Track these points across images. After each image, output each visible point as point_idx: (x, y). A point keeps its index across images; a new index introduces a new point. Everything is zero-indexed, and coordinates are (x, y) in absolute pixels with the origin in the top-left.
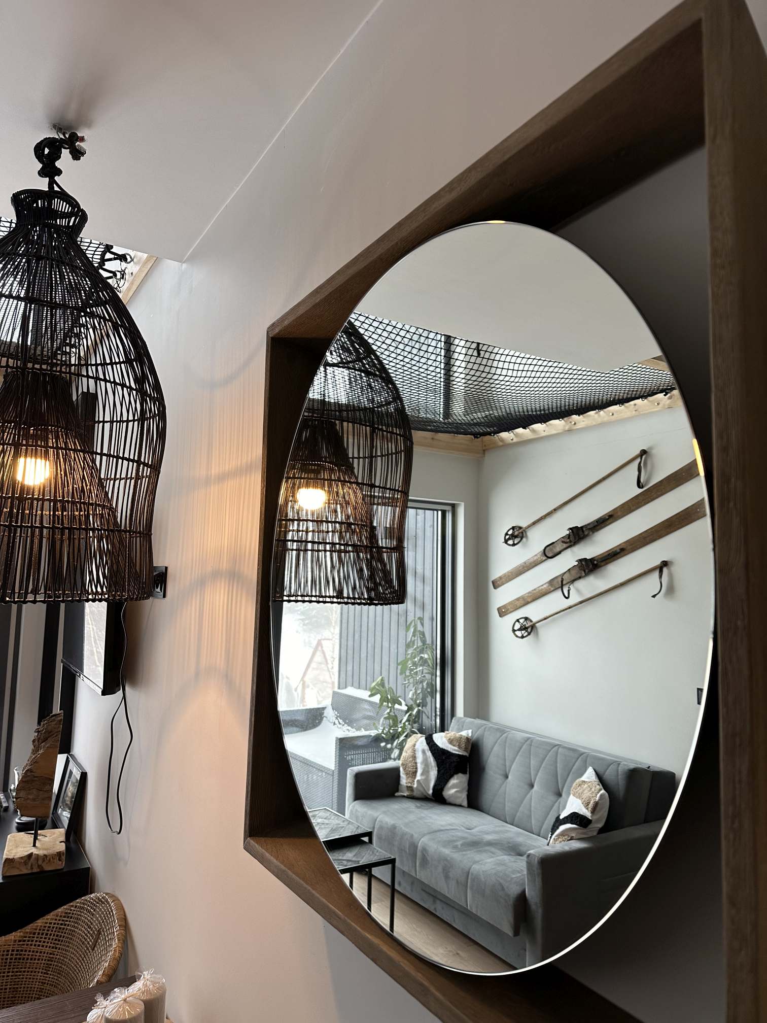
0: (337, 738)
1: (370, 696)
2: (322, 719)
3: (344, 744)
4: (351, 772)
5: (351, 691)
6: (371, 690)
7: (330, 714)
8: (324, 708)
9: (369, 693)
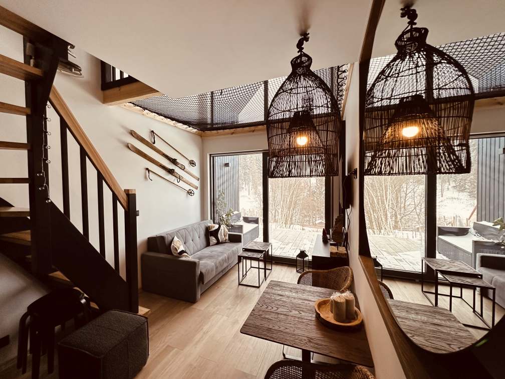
0: (473, 241)
1: (493, 225)
2: (468, 232)
3: (476, 244)
4: (479, 255)
5: (484, 223)
6: (495, 223)
7: (472, 231)
8: (469, 229)
9: (493, 224)
